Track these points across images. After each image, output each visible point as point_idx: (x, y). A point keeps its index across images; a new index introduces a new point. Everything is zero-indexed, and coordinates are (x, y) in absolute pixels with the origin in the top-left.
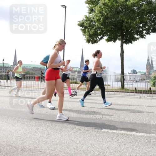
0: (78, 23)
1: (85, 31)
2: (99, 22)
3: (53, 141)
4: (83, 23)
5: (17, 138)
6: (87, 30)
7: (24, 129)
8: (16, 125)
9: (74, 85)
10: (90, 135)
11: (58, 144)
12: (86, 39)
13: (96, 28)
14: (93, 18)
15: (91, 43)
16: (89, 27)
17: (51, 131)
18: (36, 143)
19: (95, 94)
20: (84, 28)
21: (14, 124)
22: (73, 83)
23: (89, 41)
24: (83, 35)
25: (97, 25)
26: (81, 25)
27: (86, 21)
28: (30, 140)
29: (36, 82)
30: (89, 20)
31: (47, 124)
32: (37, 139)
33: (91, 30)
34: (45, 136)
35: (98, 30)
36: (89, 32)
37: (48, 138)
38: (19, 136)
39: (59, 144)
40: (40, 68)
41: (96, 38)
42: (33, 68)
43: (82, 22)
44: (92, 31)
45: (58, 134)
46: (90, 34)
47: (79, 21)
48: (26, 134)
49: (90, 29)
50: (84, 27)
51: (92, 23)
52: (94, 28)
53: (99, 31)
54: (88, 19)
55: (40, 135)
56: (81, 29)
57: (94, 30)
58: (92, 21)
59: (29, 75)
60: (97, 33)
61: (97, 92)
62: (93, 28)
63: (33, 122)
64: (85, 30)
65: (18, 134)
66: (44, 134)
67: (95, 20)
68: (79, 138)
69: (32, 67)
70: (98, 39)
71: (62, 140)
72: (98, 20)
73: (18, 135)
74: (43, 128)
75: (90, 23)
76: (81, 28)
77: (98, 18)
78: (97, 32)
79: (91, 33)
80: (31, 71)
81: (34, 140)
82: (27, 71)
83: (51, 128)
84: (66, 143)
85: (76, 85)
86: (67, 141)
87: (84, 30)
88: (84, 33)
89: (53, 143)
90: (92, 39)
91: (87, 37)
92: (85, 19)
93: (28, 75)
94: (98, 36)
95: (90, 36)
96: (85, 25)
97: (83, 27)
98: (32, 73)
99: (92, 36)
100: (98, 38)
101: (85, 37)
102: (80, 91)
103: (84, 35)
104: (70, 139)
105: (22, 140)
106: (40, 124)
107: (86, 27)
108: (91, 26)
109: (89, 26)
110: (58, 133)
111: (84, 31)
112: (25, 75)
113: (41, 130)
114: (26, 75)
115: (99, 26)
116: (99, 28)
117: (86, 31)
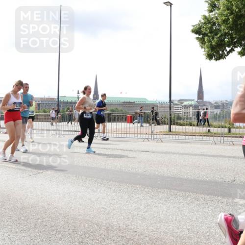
0: (192, 28)
2: (227, 24)
3: (154, 217)
4: (200, 28)
5: (99, 211)
6: (206, 38)
7: (109, 197)
8: (98, 191)
9: (187, 127)
10: (214, 208)
11: (162, 222)
12: (205, 53)
13: (221, 35)
14: (217, 19)
15: (215, 59)
16: (209, 35)
17: (152, 200)
18: (128, 218)
19: (222, 141)
20: (201, 36)
21: (95, 189)
22: (187, 125)
23: (210, 57)
24: (200, 48)
25: (224, 30)
26: (197, 31)
27: (205, 23)
28: (119, 213)
29: (128, 124)
30: (209, 23)
31: (146, 190)
32: (130, 213)
33: (213, 38)
34: (142, 207)
35: (225, 38)
36: (209, 41)
37: (146, 211)
38: (102, 208)
39: (164, 221)
40: (134, 102)
41: (223, 51)
42: (124, 102)
43: (198, 26)
44: (215, 40)
45: (162, 205)
46: (211, 45)
47: (193, 26)
48: (114, 205)
49: (211, 38)
51: (214, 27)
52: (219, 35)
53: (226, 40)
54: (208, 21)
55: (135, 207)
56: (198, 38)
57: (218, 38)
58: (214, 24)
59: (118, 113)
60: (223, 43)
61: (225, 138)
62: (217, 34)
63: (124, 186)
64: (204, 39)
65: (102, 204)
66: (141, 205)
67: (220, 21)
68: (195, 212)
69: (122, 101)
70: (226, 53)
71: (168, 214)
72: (225, 21)
73: (101, 206)
74: (139, 196)
75: (211, 27)
76: (197, 36)
77: (224, 18)
78: (224, 41)
79: (213, 43)
80: (120, 108)
81: (124, 215)
82: (114, 108)
83: (152, 196)
84: (176, 220)
85: (191, 127)
86: (176, 217)
87: (201, 38)
88: (203, 44)
89: (155, 219)
90: (216, 52)
91: (207, 50)
92: (203, 21)
93: (115, 113)
94: (225, 48)
95: (212, 48)
96: (203, 30)
97: (199, 35)
98: (122, 111)
99: (215, 48)
100: (226, 50)
101: (203, 50)
102: (198, 137)
103: (202, 48)
104: (181, 214)
105: (107, 214)
106: (135, 189)
107: (205, 35)
108: (214, 32)
109: (211, 32)
110: (163, 204)
111: (202, 41)
112: (110, 114)
113: (136, 198)
114: (113, 113)
115: (227, 31)
116: (226, 34)
117: (206, 40)
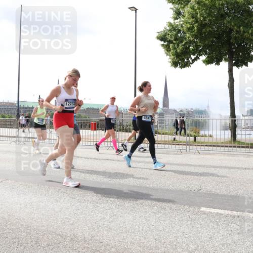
1: (169, 47)
2: (191, 32)
3: (121, 227)
4: (165, 35)
5: (63, 221)
6: (171, 45)
7: (74, 207)
8: (62, 201)
10: (181, 217)
11: (129, 232)
12: (170, 60)
13: (186, 43)
14: (182, 27)
15: (180, 67)
16: (174, 42)
17: (118, 210)
18: (94, 228)
19: (188, 150)
20: (166, 43)
21: (58, 199)
23: (175, 64)
25: (189, 37)
26: (162, 38)
27: (170, 31)
28: (83, 224)
29: (92, 131)
30: (175, 30)
31: (111, 199)
32: (96, 223)
33: (178, 45)
34: (108, 218)
35: (189, 46)
36: (174, 48)
37: (112, 221)
38: (66, 218)
39: (130, 231)
40: (98, 109)
41: (188, 59)
42: (87, 109)
43: (163, 33)
44: (180, 47)
45: (128, 215)
46: (176, 52)
47: (158, 33)
48: (78, 215)
49: (176, 45)
50: (168, 42)
51: (179, 34)
52: (183, 43)
53: (191, 48)
54: (173, 28)
55: (100, 217)
56: (163, 45)
57: (183, 45)
58: (179, 31)
59: (81, 120)
60: (188, 50)
61: (191, 147)
62: (182, 42)
63: (89, 196)
66: (107, 215)
67: (185, 28)
68: (162, 222)
69: (86, 107)
70: (191, 61)
71: (135, 224)
72: (190, 29)
74: (105, 206)
75: (176, 36)
76: (163, 43)
77: (189, 26)
78: (189, 49)
79: (178, 51)
80: (83, 115)
81: (90, 225)
83: (117, 206)
84: (142, 230)
86: (143, 227)
87: (166, 46)
88: (168, 51)
89: (121, 229)
90: (181, 60)
91: (172, 57)
92: (168, 28)
93: (79, 120)
94: (190, 56)
95: (177, 55)
97: (165, 42)
98: (86, 117)
99: (181, 56)
100: (191, 58)
101: (168, 57)
102: (164, 145)
103: (167, 55)
104: (148, 224)
105: (72, 225)
106: (100, 199)
107: (170, 42)
108: (179, 40)
109: (176, 39)
110: (129, 213)
111: (167, 48)
113: (101, 208)
115: (192, 39)
116: (191, 42)
117: (171, 47)
